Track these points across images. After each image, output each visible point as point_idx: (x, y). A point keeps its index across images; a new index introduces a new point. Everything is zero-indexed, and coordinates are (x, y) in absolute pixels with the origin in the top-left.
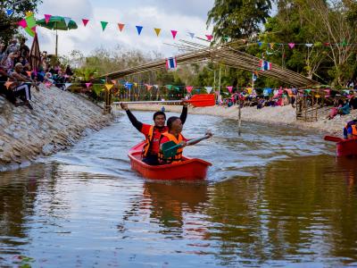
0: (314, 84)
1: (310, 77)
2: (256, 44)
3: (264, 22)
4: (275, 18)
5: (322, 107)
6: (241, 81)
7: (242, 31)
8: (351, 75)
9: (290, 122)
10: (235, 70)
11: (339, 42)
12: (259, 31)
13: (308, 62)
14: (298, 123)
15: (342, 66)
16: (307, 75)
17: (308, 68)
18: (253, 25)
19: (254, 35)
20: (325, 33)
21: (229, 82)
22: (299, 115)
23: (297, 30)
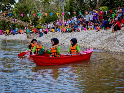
0: (32, 26)
1: (31, 24)
2: (11, 12)
3: (14, 5)
4: (17, 3)
5: (35, 34)
6: (7, 26)
7: (6, 8)
8: (45, 22)
9: (25, 40)
10: (4, 22)
11: (40, 11)
12: (12, 8)
13: (30, 18)
14: (28, 39)
15: (41, 20)
16: (30, 23)
17: (30, 20)
18: (10, 6)
19: (11, 9)
20: (35, 8)
21: (2, 26)
22: (28, 37)
23: (25, 7)
